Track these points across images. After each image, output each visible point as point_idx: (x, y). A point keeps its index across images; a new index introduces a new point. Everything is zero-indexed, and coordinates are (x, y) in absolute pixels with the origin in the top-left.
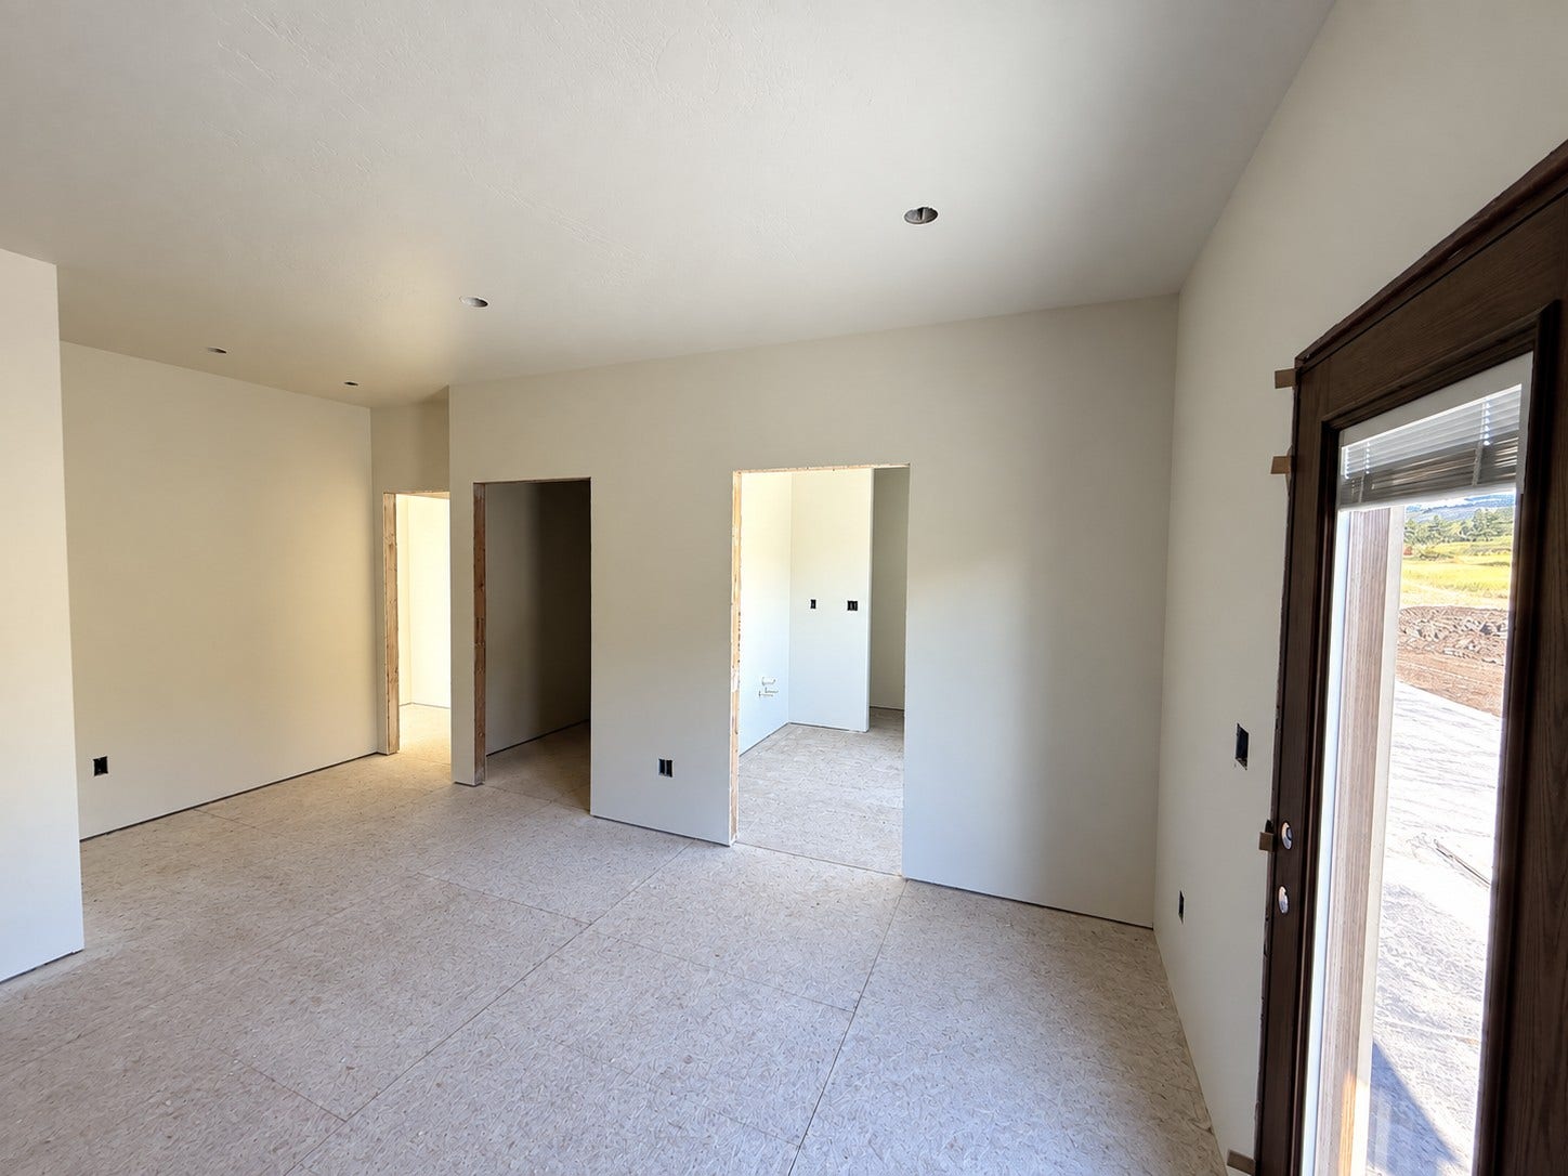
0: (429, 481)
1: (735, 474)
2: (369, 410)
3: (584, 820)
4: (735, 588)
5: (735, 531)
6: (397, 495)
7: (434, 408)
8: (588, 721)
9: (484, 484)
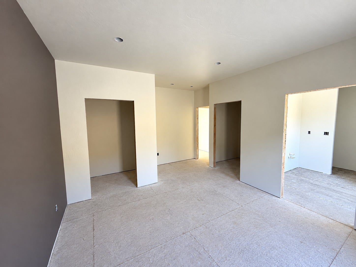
0: (205, 104)
1: (286, 95)
2: (194, 91)
3: (238, 182)
4: (285, 127)
5: (285, 111)
6: (199, 108)
7: (206, 89)
8: (240, 158)
9: (216, 104)
